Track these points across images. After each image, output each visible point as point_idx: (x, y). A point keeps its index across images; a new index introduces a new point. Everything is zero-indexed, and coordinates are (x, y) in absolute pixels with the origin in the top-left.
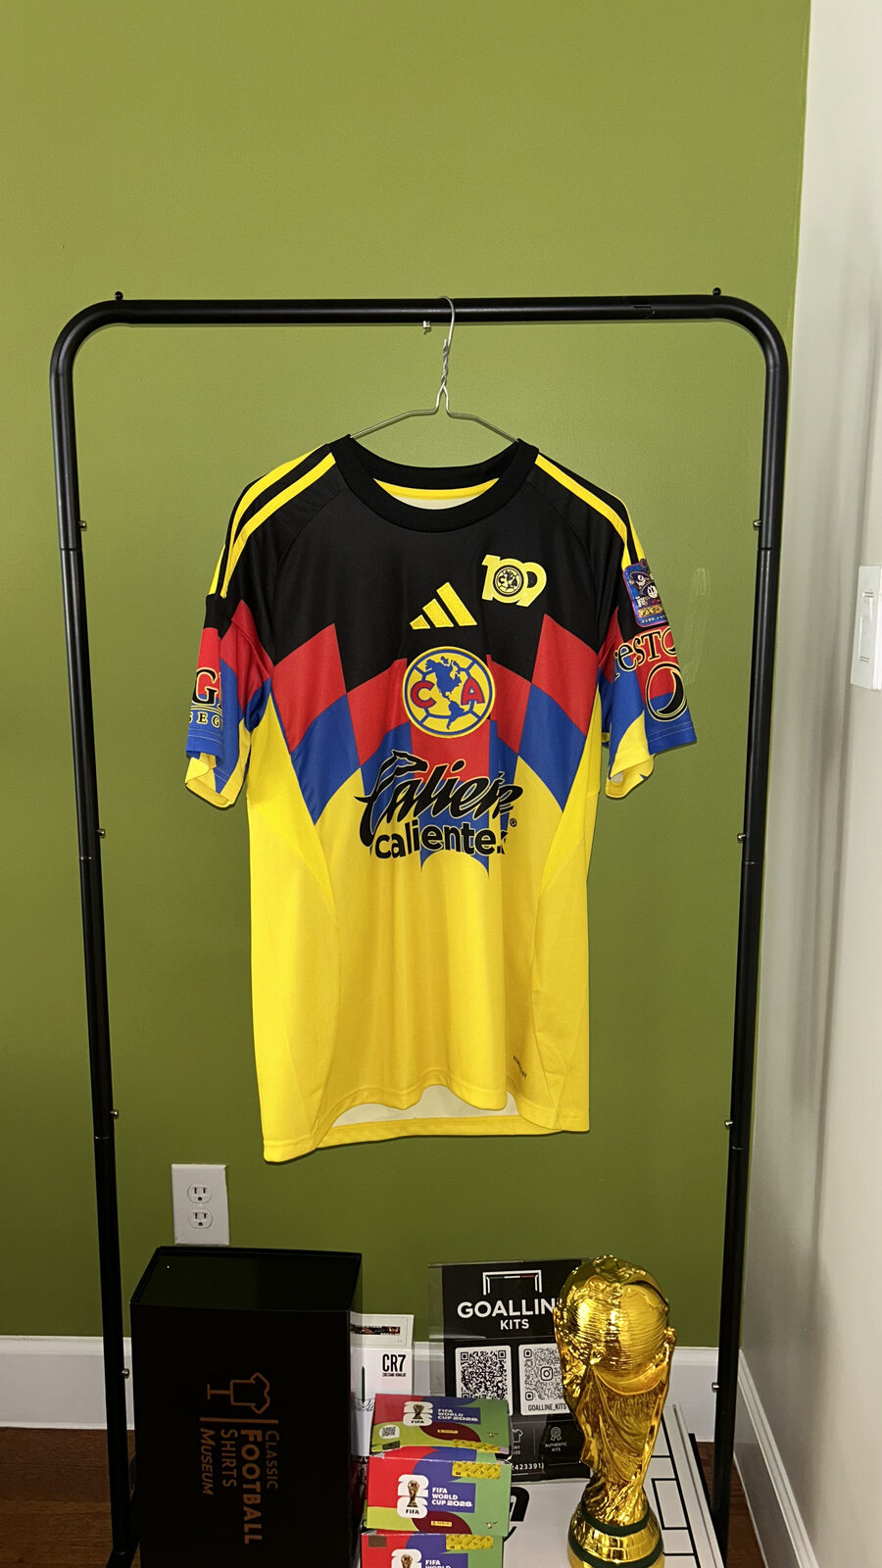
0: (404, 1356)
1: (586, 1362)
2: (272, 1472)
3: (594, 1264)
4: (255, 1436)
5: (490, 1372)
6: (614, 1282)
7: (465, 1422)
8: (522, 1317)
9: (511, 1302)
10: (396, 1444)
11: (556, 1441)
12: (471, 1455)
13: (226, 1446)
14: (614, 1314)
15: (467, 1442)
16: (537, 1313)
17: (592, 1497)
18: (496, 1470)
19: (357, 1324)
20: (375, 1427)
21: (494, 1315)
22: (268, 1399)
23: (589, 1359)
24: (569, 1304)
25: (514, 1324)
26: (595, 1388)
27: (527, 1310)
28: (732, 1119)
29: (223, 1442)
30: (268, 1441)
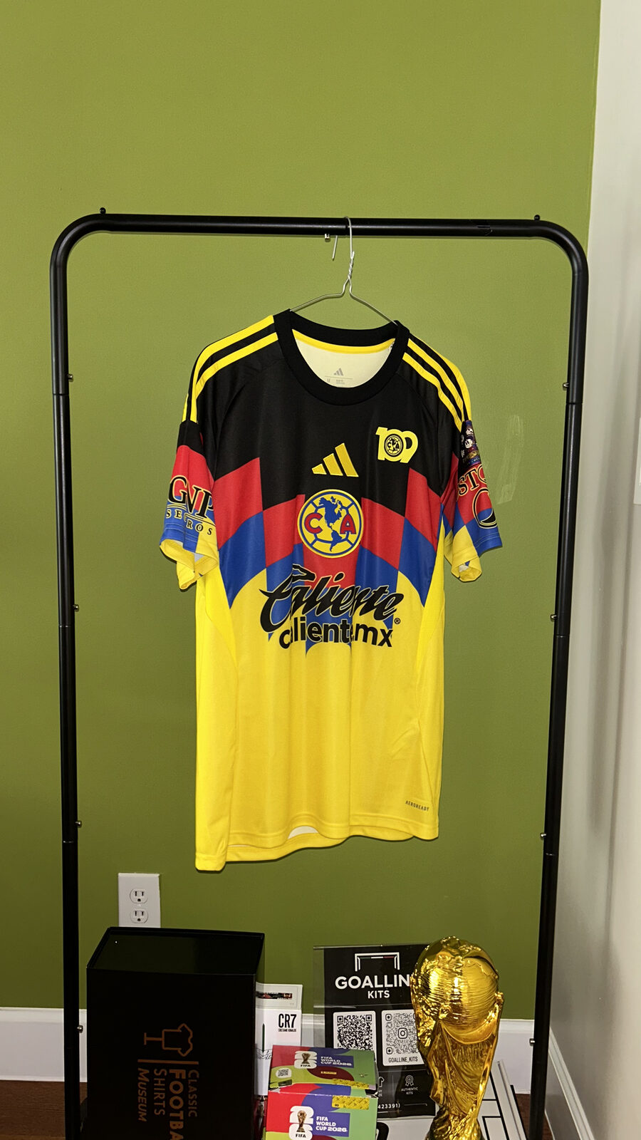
0: (295, 1016)
1: (436, 1018)
2: (192, 1104)
3: (442, 942)
4: (181, 1075)
5: (360, 1032)
6: (457, 955)
7: (342, 1066)
8: (384, 989)
9: (376, 977)
10: (289, 1082)
11: (410, 1087)
12: (347, 1091)
13: (157, 1082)
14: (456, 980)
15: (344, 1081)
16: (396, 985)
17: (439, 1127)
18: (366, 1102)
19: (260, 991)
20: (272, 1069)
21: (363, 987)
22: (189, 1042)
23: (438, 1015)
24: (422, 973)
25: (378, 994)
26: (443, 1039)
27: (388, 984)
28: (545, 832)
29: (155, 1079)
30: (190, 1079)
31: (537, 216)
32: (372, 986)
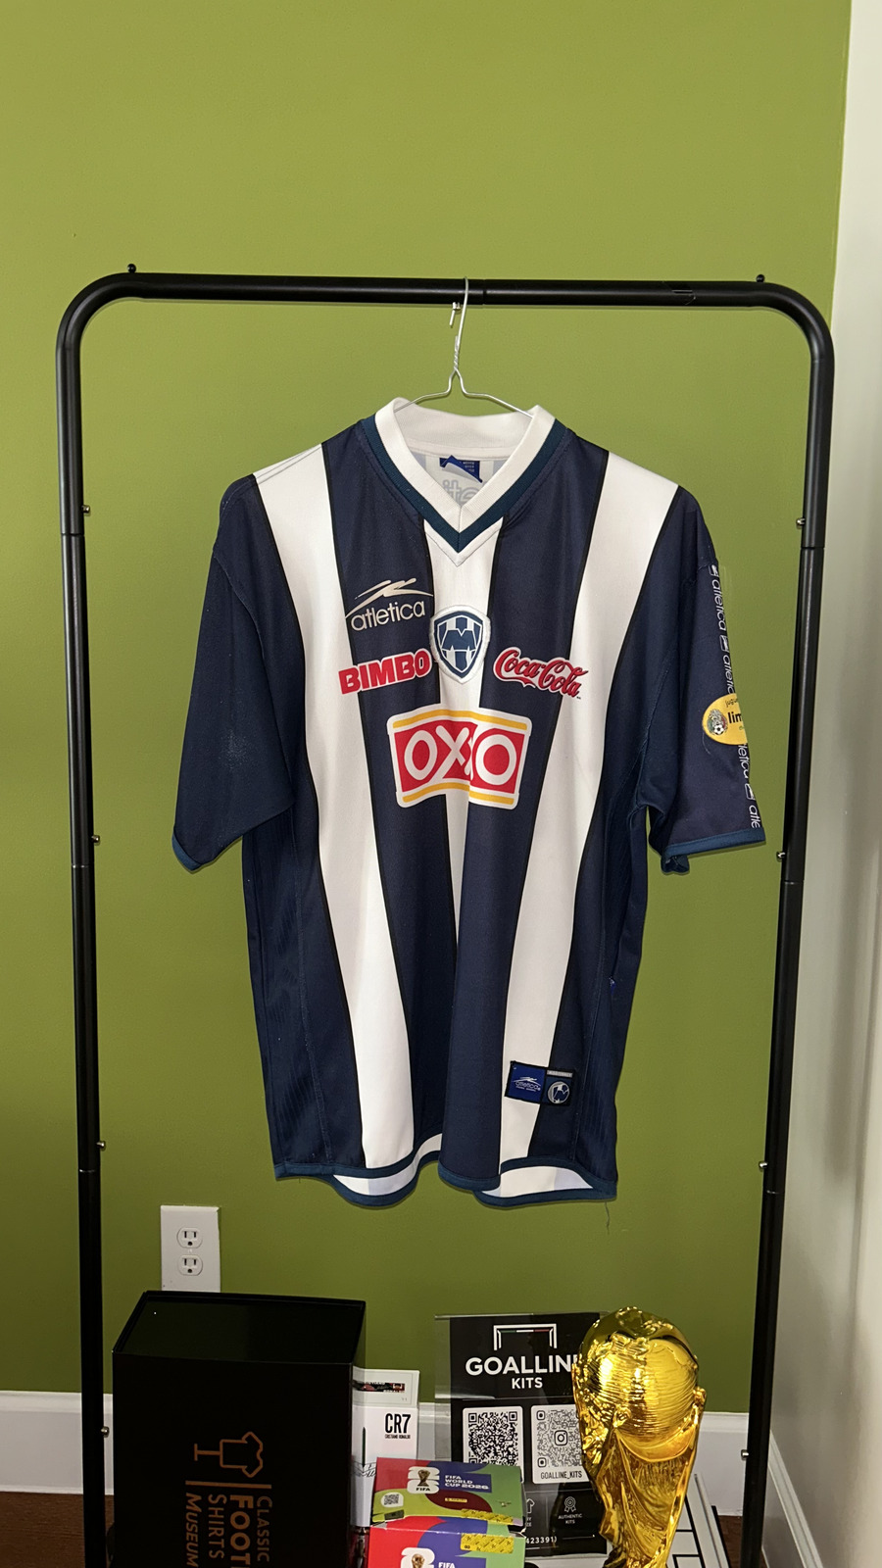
0: (409, 1416)
1: (609, 1425)
2: (263, 1544)
3: (617, 1316)
4: (246, 1503)
5: (500, 1436)
6: (639, 1336)
7: (474, 1489)
9: (523, 1359)
10: (400, 1513)
11: (570, 1513)
12: (481, 1527)
13: (213, 1512)
14: (638, 1372)
15: (477, 1512)
16: (551, 1370)
18: (509, 1543)
19: (359, 1380)
20: (377, 1494)
21: (505, 1372)
23: (612, 1421)
24: (590, 1360)
25: (527, 1382)
26: (618, 1454)
27: (541, 1368)
28: (766, 1161)
29: (210, 1509)
30: (260, 1508)
31: (761, 276)
32: (517, 1372)
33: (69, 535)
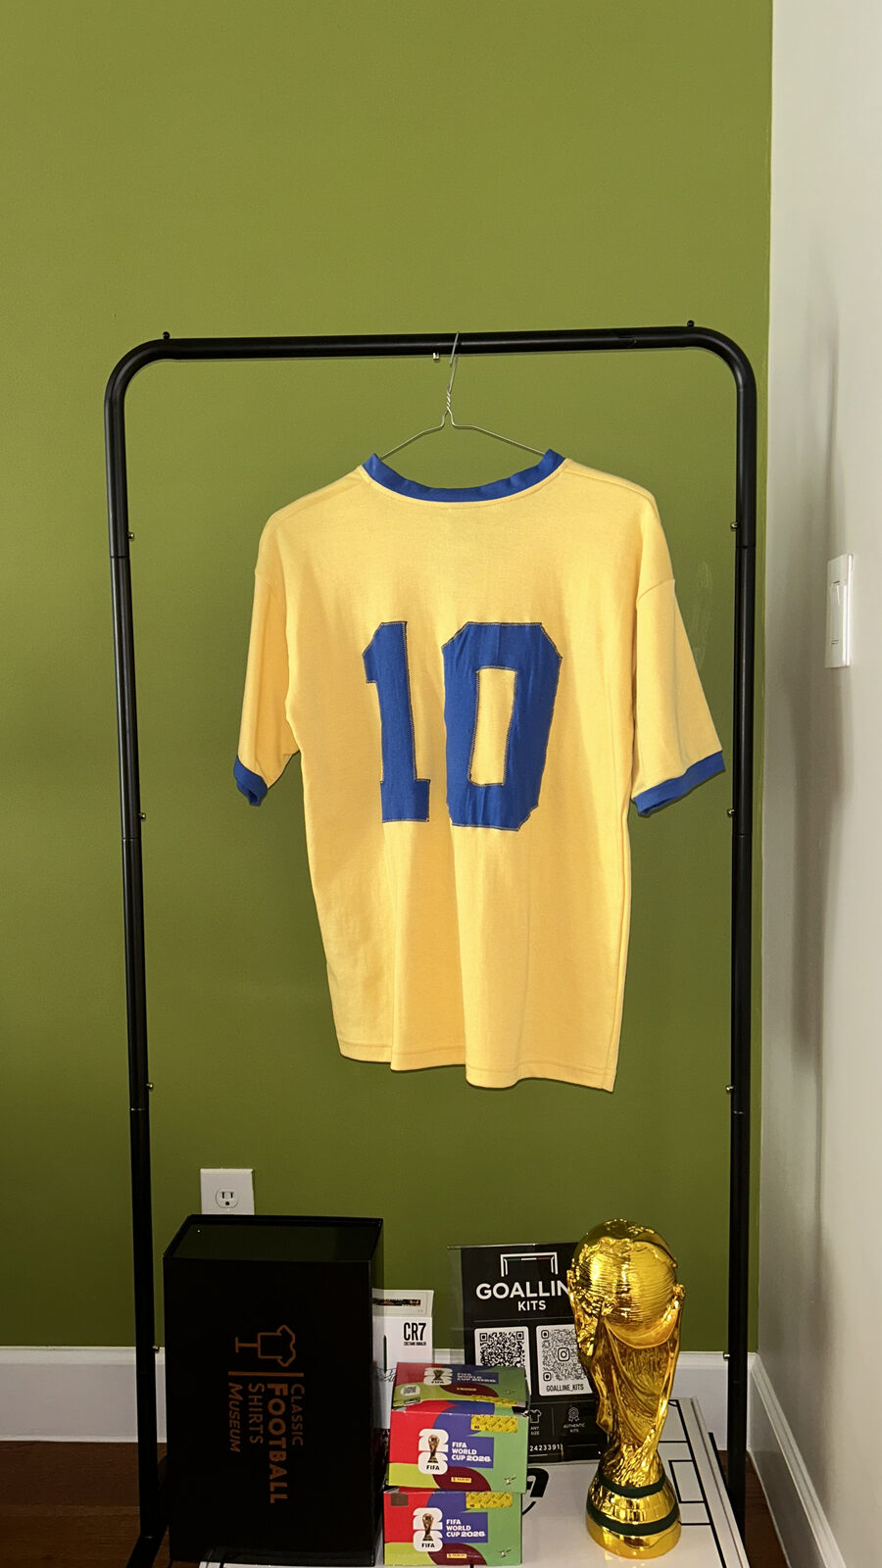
0: (424, 1325)
2: (296, 1428)
4: (281, 1390)
5: (509, 1353)
7: (483, 1382)
9: (528, 1284)
10: (418, 1399)
11: (574, 1422)
12: (489, 1409)
13: (253, 1400)
15: (485, 1398)
16: (553, 1294)
18: (513, 1423)
19: (379, 1297)
20: (397, 1389)
21: (512, 1296)
22: (292, 1349)
23: (601, 1311)
24: (581, 1262)
25: (531, 1305)
27: (544, 1292)
28: (732, 1084)
29: (250, 1397)
30: (294, 1396)
31: (691, 322)
32: (523, 1296)
33: (116, 557)
